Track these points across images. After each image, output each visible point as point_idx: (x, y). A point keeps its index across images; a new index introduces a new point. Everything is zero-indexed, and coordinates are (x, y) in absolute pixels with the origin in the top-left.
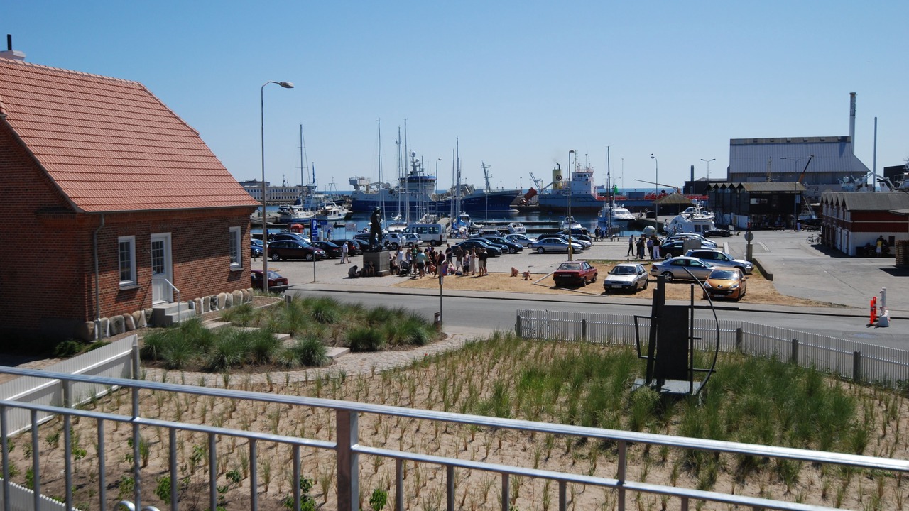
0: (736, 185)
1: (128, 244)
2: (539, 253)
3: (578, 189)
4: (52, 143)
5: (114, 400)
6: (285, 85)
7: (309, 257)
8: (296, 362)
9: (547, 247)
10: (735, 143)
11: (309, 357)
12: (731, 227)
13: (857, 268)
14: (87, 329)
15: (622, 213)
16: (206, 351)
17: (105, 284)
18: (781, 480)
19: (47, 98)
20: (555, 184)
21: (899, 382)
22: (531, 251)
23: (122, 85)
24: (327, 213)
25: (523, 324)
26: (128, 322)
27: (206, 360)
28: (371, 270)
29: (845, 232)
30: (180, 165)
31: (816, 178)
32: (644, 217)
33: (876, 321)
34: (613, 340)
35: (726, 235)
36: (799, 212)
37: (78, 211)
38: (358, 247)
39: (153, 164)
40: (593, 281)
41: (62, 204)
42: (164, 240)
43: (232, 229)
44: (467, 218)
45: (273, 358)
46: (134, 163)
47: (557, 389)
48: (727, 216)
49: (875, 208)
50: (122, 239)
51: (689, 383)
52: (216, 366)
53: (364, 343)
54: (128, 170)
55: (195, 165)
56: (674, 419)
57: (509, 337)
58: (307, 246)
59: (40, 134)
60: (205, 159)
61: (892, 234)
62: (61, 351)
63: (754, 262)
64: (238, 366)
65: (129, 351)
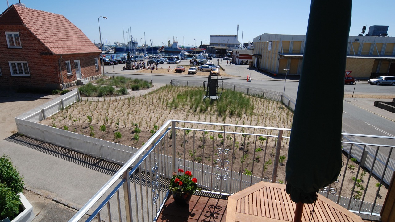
0: (213, 47)
1: (68, 63)
2: (168, 63)
3: (174, 47)
4: (42, 34)
5: (75, 106)
6: (105, 18)
7: (109, 64)
8: (120, 94)
9: (170, 62)
10: (211, 36)
11: (123, 92)
12: (212, 57)
13: (241, 68)
14: (60, 87)
15: (186, 53)
16: (96, 91)
17: (64, 74)
18: (239, 117)
19: (37, 19)
20: (169, 45)
21: (257, 95)
22: (167, 63)
23: (57, 16)
24: (109, 52)
25: (173, 82)
26: (71, 84)
27: (97, 94)
28: (128, 68)
29: (238, 59)
30: (79, 40)
31: (229, 45)
32: (191, 54)
33: (248, 81)
34: (194, 86)
35: (211, 59)
36: (227, 54)
37: (54, 54)
38: (122, 62)
39: (71, 40)
40: (184, 71)
41: (48, 52)
42: (78, 62)
43: (95, 58)
44: (147, 54)
45: (114, 93)
46: (66, 40)
47: (187, 99)
48: (211, 54)
49: (244, 54)
50: (67, 62)
51: (216, 96)
52: (100, 96)
53: (135, 88)
54: (65, 42)
55: (83, 40)
56: (215, 105)
57: (169, 86)
58: (108, 61)
59: (38, 31)
60: (85, 39)
61: (248, 60)
62: (54, 93)
63: (219, 66)
64: (106, 95)
65: (77, 93)
